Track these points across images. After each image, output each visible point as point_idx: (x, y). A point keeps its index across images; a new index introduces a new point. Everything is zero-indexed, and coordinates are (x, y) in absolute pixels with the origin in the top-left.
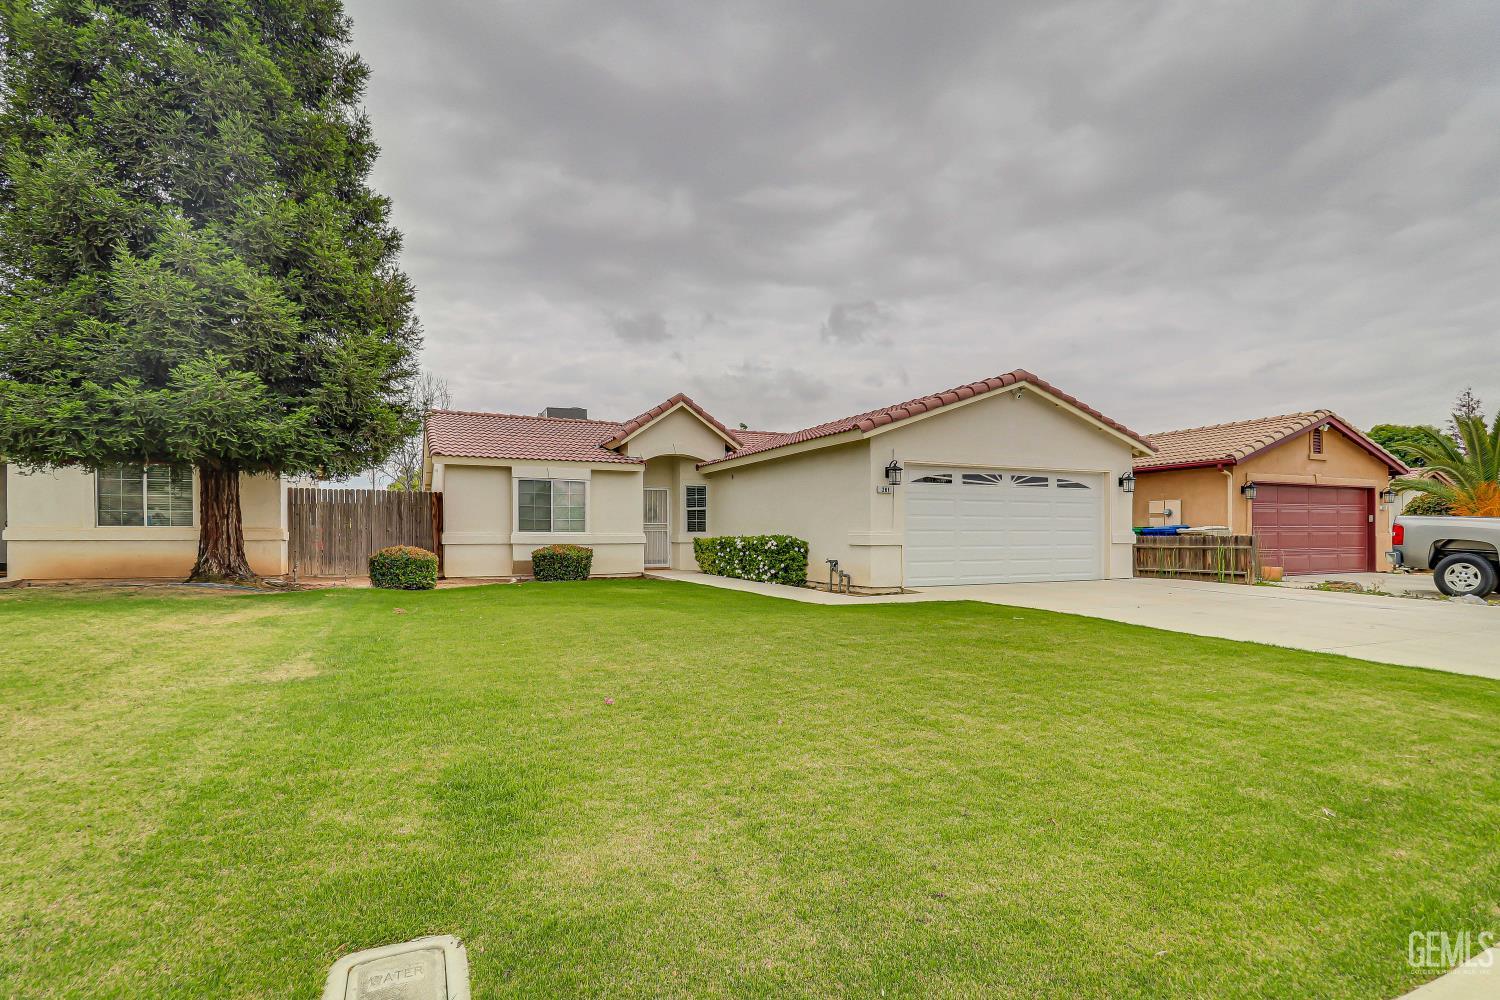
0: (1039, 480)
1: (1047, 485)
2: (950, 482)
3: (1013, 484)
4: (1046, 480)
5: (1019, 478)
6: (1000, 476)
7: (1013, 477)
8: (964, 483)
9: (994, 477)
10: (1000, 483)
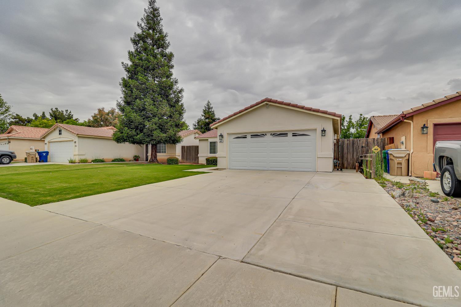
0: (283, 134)
1: (287, 136)
2: (246, 138)
3: (271, 137)
4: (287, 134)
5: (274, 134)
6: (266, 134)
7: (271, 134)
8: (251, 137)
9: (263, 135)
10: (266, 137)
